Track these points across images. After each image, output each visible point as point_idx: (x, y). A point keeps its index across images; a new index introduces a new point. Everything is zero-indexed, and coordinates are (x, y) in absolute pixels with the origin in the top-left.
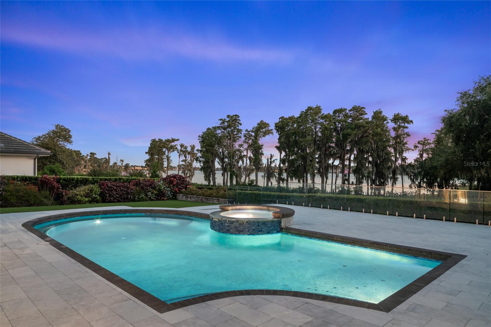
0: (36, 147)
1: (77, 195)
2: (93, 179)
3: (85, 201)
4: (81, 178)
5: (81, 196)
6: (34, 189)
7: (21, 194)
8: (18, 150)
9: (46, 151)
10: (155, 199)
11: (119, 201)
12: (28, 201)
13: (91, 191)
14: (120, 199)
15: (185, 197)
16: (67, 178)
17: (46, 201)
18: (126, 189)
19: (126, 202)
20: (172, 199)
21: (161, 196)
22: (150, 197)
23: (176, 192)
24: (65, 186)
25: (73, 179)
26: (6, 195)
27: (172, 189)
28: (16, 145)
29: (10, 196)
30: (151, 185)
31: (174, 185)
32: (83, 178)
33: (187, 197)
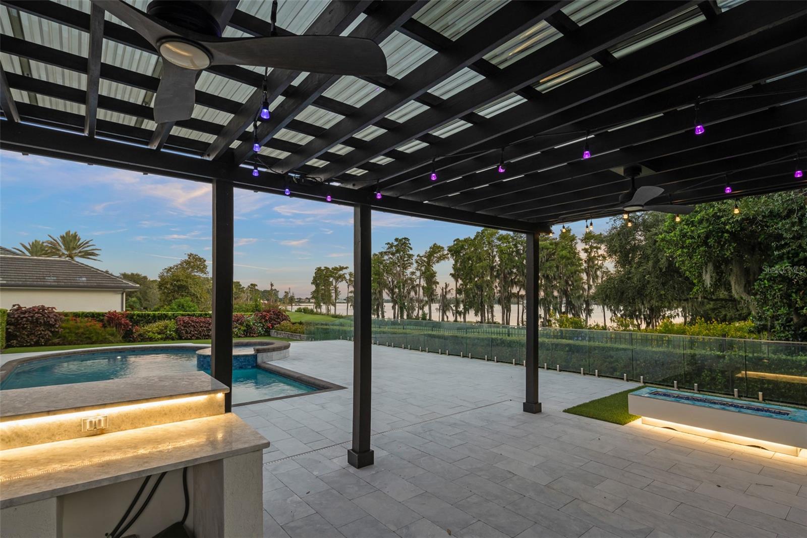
0: (124, 281)
1: (149, 332)
2: (174, 314)
3: (158, 339)
4: (159, 314)
5: (153, 333)
6: (98, 325)
7: (81, 330)
8: (101, 284)
9: (134, 285)
10: (243, 336)
11: (198, 338)
12: (89, 338)
13: (166, 327)
14: (200, 336)
15: (276, 333)
16: (142, 314)
17: (111, 338)
18: (207, 325)
19: (207, 339)
20: (265, 336)
21: (250, 333)
22: (237, 334)
23: (269, 328)
24: (136, 323)
25: (149, 315)
26: (63, 332)
27: (264, 325)
28: (100, 279)
29: (68, 333)
30: (238, 320)
31: (266, 320)
32: (161, 314)
33: (277, 334)
